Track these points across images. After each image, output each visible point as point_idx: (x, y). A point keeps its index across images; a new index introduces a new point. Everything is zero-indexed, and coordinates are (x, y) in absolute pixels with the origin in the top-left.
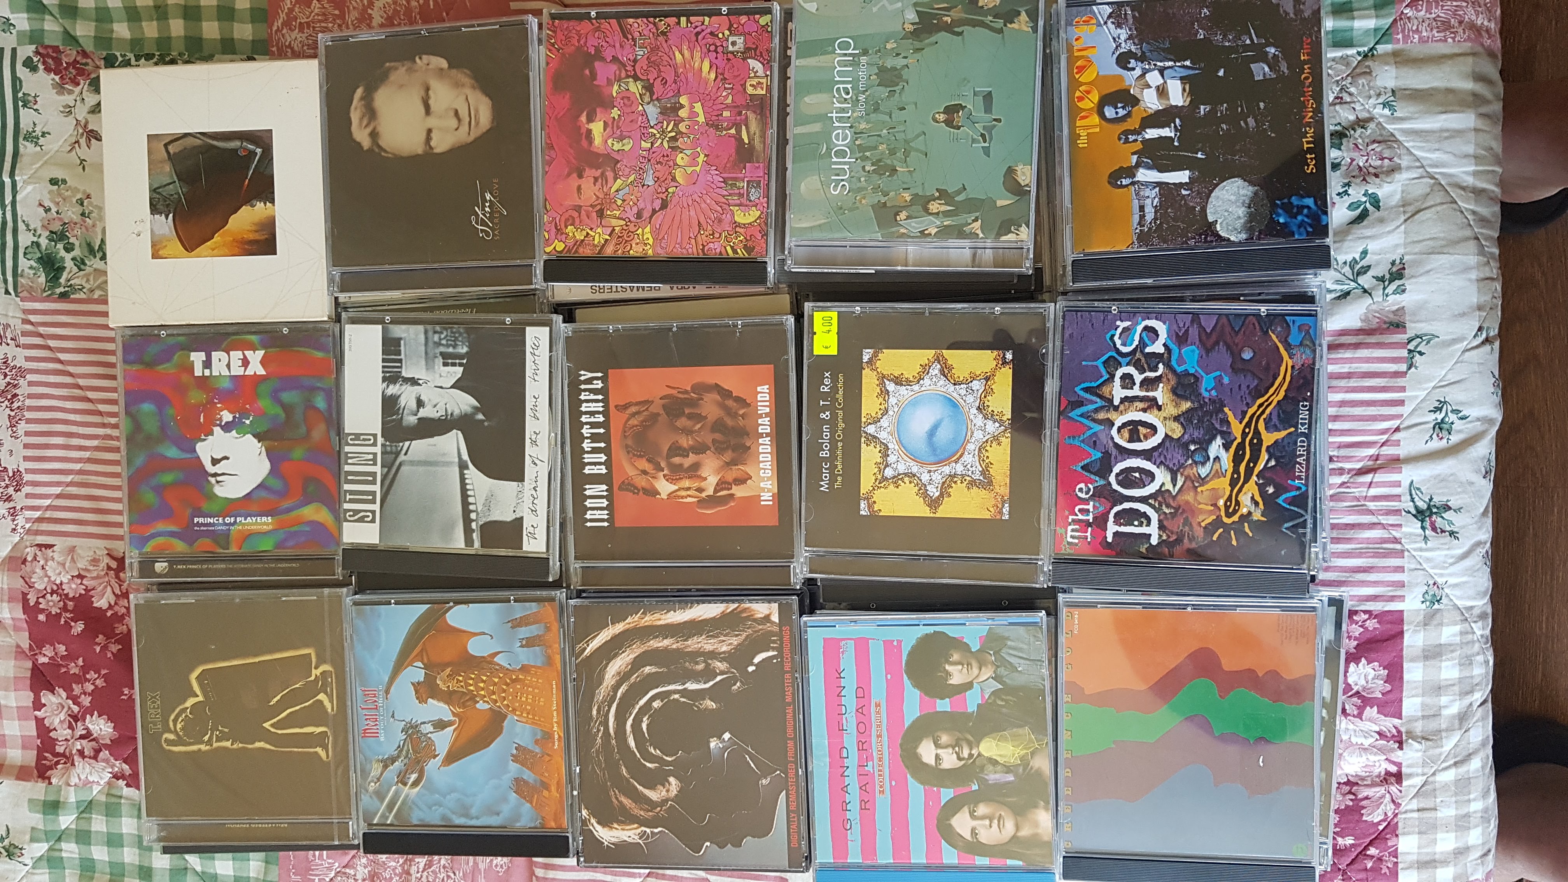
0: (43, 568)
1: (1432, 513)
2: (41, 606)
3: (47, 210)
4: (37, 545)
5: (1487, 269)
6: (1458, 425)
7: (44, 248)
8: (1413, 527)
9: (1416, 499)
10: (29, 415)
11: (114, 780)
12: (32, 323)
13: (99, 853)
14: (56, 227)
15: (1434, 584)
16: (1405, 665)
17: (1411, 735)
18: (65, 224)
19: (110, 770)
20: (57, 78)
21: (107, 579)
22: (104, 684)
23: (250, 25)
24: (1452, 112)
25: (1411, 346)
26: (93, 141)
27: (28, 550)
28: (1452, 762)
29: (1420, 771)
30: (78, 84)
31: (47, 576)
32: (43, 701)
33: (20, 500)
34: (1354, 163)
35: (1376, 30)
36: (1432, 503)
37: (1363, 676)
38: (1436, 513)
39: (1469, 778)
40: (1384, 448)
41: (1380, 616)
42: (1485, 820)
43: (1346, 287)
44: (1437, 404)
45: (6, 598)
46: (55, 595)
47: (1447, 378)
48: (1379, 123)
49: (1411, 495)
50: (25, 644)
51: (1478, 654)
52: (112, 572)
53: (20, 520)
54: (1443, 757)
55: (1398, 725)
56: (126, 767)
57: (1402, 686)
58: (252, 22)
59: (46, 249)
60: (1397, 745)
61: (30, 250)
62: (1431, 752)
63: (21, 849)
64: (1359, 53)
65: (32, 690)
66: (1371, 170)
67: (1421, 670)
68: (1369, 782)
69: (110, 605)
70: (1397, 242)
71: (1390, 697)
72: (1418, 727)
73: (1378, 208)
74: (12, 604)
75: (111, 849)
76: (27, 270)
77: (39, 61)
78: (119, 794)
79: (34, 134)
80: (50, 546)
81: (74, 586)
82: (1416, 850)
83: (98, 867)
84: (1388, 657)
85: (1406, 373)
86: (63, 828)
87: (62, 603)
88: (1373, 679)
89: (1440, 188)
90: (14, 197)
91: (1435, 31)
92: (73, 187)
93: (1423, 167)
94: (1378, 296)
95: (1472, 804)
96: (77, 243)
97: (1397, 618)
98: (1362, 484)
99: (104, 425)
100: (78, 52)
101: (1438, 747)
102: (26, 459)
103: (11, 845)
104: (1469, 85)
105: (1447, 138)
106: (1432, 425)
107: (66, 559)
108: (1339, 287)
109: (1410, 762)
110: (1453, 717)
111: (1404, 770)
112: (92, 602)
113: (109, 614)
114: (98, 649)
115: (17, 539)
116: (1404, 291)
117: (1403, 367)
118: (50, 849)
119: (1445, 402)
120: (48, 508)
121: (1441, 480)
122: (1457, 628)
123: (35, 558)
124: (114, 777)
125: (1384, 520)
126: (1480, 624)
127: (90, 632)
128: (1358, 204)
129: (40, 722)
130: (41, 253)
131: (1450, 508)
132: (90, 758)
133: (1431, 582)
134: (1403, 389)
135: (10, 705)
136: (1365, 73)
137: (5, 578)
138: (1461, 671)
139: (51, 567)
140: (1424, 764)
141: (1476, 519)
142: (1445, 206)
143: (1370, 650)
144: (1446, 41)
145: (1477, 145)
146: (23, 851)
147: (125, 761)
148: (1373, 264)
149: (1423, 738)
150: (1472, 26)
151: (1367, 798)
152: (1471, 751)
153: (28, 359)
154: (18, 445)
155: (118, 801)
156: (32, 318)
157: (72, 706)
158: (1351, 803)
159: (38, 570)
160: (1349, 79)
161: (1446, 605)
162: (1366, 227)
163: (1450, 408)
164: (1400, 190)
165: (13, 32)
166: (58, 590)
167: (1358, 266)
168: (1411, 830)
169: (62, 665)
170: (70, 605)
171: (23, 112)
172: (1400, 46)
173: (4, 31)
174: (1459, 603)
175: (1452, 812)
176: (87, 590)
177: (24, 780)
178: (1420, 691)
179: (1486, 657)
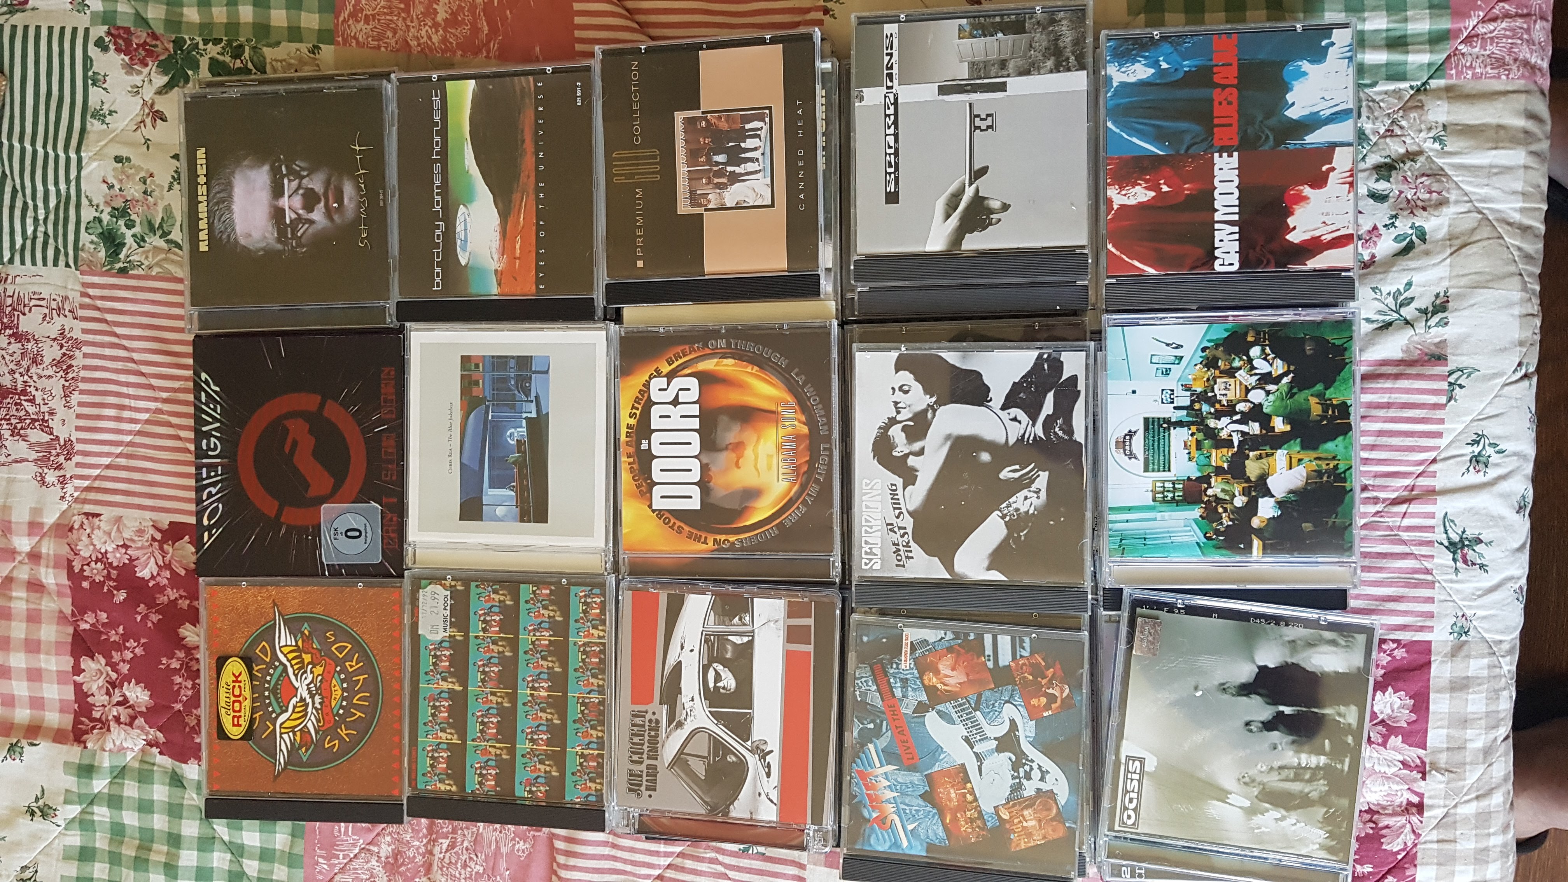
0: (89, 536)
1: (1464, 546)
2: (85, 574)
3: (111, 187)
4: (85, 514)
5: (1529, 305)
6: (1495, 458)
7: (106, 223)
8: (1445, 558)
9: (1450, 531)
10: (83, 386)
11: (148, 747)
12: (89, 296)
13: (130, 818)
14: (119, 203)
15: (1463, 616)
16: (1432, 696)
17: (1435, 767)
18: (127, 201)
19: (145, 738)
20: (127, 58)
21: (150, 550)
22: (143, 653)
23: (317, 15)
24: (1503, 148)
25: (1452, 379)
26: (159, 121)
27: (76, 518)
28: (1474, 795)
29: (1442, 802)
30: (146, 65)
31: (92, 544)
32: (83, 667)
33: (70, 469)
34: (1403, 195)
35: (1430, 65)
36: (1465, 536)
37: (1388, 705)
38: (1468, 546)
39: (1490, 813)
40: (1420, 479)
41: (1409, 646)
42: (1504, 855)
43: (1388, 318)
44: (1474, 437)
45: (52, 563)
46: (99, 563)
47: (1485, 411)
48: (1429, 157)
49: (1445, 527)
50: (68, 609)
51: (1505, 689)
52: (157, 543)
53: (69, 488)
54: (1465, 790)
55: (1422, 756)
56: (160, 735)
57: (1428, 717)
58: (319, 12)
59: (108, 225)
60: (1420, 775)
61: (91, 224)
62: (1453, 785)
63: (55, 810)
64: (1412, 87)
65: (72, 655)
66: (1419, 203)
67: (1447, 702)
68: (1390, 812)
69: (153, 575)
70: (1442, 275)
71: (1416, 727)
72: (1443, 759)
73: (1424, 241)
74: (57, 570)
75: (142, 815)
76: (88, 245)
77: (110, 41)
78: (152, 761)
79: (101, 112)
80: (99, 515)
81: (118, 555)
83: (128, 832)
84: (1415, 687)
85: (1445, 405)
86: (96, 791)
87: (106, 571)
88: (1399, 708)
89: (1488, 223)
90: (79, 172)
91: (1488, 68)
92: (137, 165)
93: (1471, 201)
94: (1420, 328)
95: (1492, 838)
96: (138, 221)
97: (1425, 648)
98: (1395, 514)
99: (156, 400)
100: (148, 34)
101: (1460, 780)
102: (78, 429)
103: (45, 805)
104: (1521, 122)
105: (1496, 174)
106: (1468, 458)
107: (112, 529)
108: (1381, 318)
109: (1432, 793)
110: (1478, 750)
111: (1426, 801)
112: (135, 572)
113: (151, 584)
114: (139, 618)
115: (65, 506)
116: (1446, 324)
117: (1443, 400)
118: (83, 812)
119: (1483, 435)
120: (97, 478)
121: (1474, 512)
123: (82, 526)
124: (148, 744)
125: (1416, 550)
126: (1508, 658)
127: (131, 603)
128: (1404, 236)
129: (78, 687)
130: (102, 228)
131: (1481, 542)
132: (126, 724)
133: (1460, 614)
134: (1442, 421)
135: (50, 668)
136: (1417, 107)
137: (52, 545)
138: (1487, 705)
139: (97, 536)
140: (1446, 796)
141: (1510, 554)
142: (1491, 241)
143: (1397, 679)
144: (1499, 77)
145: (1525, 182)
146: (57, 813)
147: (159, 729)
148: (1417, 296)
149: (1447, 770)
150: (1526, 63)
151: (1387, 827)
152: (1493, 786)
153: (85, 331)
154: (72, 414)
155: (150, 767)
156: (91, 291)
157: (111, 673)
158: (1371, 832)
159: (84, 538)
160: (1401, 113)
161: (1474, 637)
162: (1411, 259)
163: (1487, 442)
164: (1447, 223)
165: (88, 12)
166: (102, 558)
167: (1402, 298)
168: (1430, 861)
169: (102, 633)
170: (114, 573)
171: (92, 90)
172: (1453, 81)
173: (78, 11)
174: (1486, 635)
175: (1472, 845)
176: (131, 560)
177: (60, 743)
178: (1446, 723)
179: (1511, 692)
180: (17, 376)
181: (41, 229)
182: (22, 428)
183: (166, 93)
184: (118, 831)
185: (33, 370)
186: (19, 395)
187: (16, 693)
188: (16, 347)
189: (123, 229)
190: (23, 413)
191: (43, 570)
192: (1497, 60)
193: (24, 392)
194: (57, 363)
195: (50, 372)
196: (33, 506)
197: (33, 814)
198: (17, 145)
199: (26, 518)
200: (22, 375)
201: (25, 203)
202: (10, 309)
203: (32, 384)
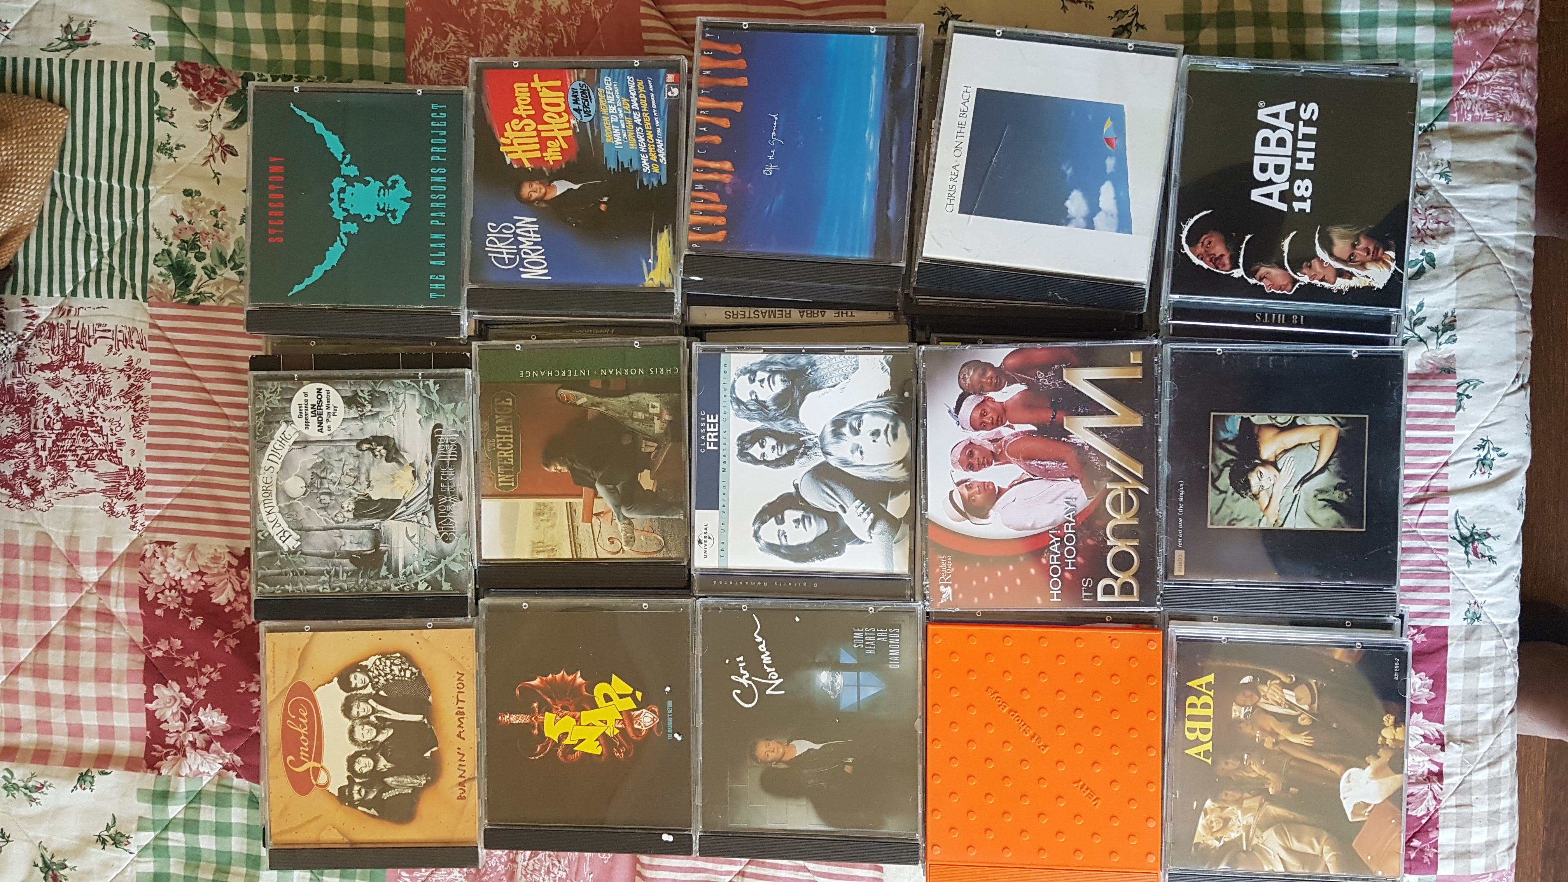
0: (162, 564)
1: (1474, 540)
3: (180, 220)
4: (157, 542)
5: (1524, 322)
6: (1498, 461)
7: (175, 255)
8: (1458, 551)
9: (1461, 527)
10: (152, 416)
11: (225, 771)
12: (159, 328)
13: (207, 842)
14: (188, 236)
15: (1475, 603)
16: (1449, 676)
17: (1451, 738)
18: (197, 233)
19: (221, 761)
20: (195, 94)
21: (227, 576)
22: (220, 678)
23: (388, 54)
24: (1498, 183)
25: (1460, 390)
26: (229, 156)
27: (147, 546)
28: (1485, 763)
29: (1458, 771)
30: (216, 101)
31: (166, 572)
32: (155, 694)
33: (140, 498)
34: (1414, 225)
35: (1436, 108)
36: (1474, 531)
38: (1477, 540)
39: (1500, 778)
40: (1434, 480)
41: (1428, 631)
42: (1511, 817)
44: (1480, 442)
45: (122, 593)
46: (173, 591)
47: (1491, 418)
48: (1436, 191)
49: (1456, 523)
50: (139, 637)
51: (1509, 667)
52: (233, 570)
53: (140, 518)
54: (1479, 759)
55: (1440, 730)
56: (237, 758)
57: (1445, 695)
58: (390, 51)
59: (177, 257)
60: (1439, 747)
62: (1469, 754)
63: (128, 838)
65: (144, 683)
66: (1428, 232)
67: (1462, 680)
68: (1414, 781)
69: (229, 601)
70: (1449, 297)
71: (1435, 704)
72: (1458, 732)
73: (1434, 266)
74: (128, 599)
75: (219, 838)
76: (156, 277)
77: (177, 77)
78: (229, 784)
79: (168, 146)
80: (173, 543)
81: (193, 582)
82: (1453, 843)
83: (204, 856)
84: (1434, 668)
85: (1454, 414)
86: (171, 817)
87: (180, 599)
88: (1420, 688)
89: (1488, 250)
90: (146, 205)
91: (1486, 111)
92: (207, 198)
93: (1473, 231)
94: (1432, 345)
95: (1502, 801)
96: (208, 253)
97: (1442, 633)
98: (1413, 513)
99: (230, 428)
100: (216, 70)
101: (1474, 749)
102: (148, 458)
103: (117, 833)
104: (1513, 160)
105: (1495, 206)
106: (1476, 461)
107: (187, 556)
109: (1450, 763)
110: (1488, 722)
111: (1445, 770)
112: (211, 598)
113: (227, 610)
114: (216, 644)
115: (135, 535)
116: (1455, 341)
117: (1453, 409)
118: (156, 838)
119: (1487, 441)
120: (169, 506)
121: (1482, 510)
122: (1493, 643)
123: (154, 555)
124: (224, 768)
125: (1431, 544)
126: (1511, 640)
127: (209, 628)
128: (1417, 263)
129: (150, 714)
130: (172, 261)
131: (1489, 536)
132: (202, 749)
133: (1472, 602)
134: (1452, 428)
135: (122, 696)
136: (1425, 146)
137: (122, 574)
138: (1495, 681)
139: (171, 564)
140: (1463, 764)
141: (1511, 546)
142: (1491, 267)
143: (1422, 661)
144: (1495, 120)
145: (1519, 212)
146: (130, 840)
147: (236, 752)
148: (1428, 315)
149: (1462, 741)
150: (1516, 108)
151: (1413, 795)
152: (1501, 754)
153: (153, 362)
154: (142, 444)
155: (228, 791)
156: (160, 323)
157: (185, 698)
159: (157, 567)
161: (1485, 622)
162: (1422, 283)
163: (1491, 446)
164: (1453, 250)
165: (153, 47)
166: (176, 585)
167: (1415, 318)
168: (1450, 824)
169: (176, 659)
170: (189, 600)
171: (158, 125)
172: (1456, 123)
173: (142, 46)
174: (1495, 620)
175: (1486, 809)
176: (206, 586)
177: (133, 771)
178: (1460, 699)
179: (1515, 670)
180: (83, 407)
181: (106, 261)
182: (89, 459)
183: (236, 128)
184: (193, 856)
185: (100, 401)
186: (86, 426)
187: (84, 723)
188: (81, 378)
189: (193, 261)
190: (90, 444)
191: (112, 599)
192: (1492, 104)
193: (91, 423)
194: (125, 394)
195: (118, 403)
196: (102, 536)
197: (104, 842)
198: (79, 177)
199: (95, 549)
200: (88, 406)
201: (88, 236)
202: (74, 340)
203: (99, 414)
